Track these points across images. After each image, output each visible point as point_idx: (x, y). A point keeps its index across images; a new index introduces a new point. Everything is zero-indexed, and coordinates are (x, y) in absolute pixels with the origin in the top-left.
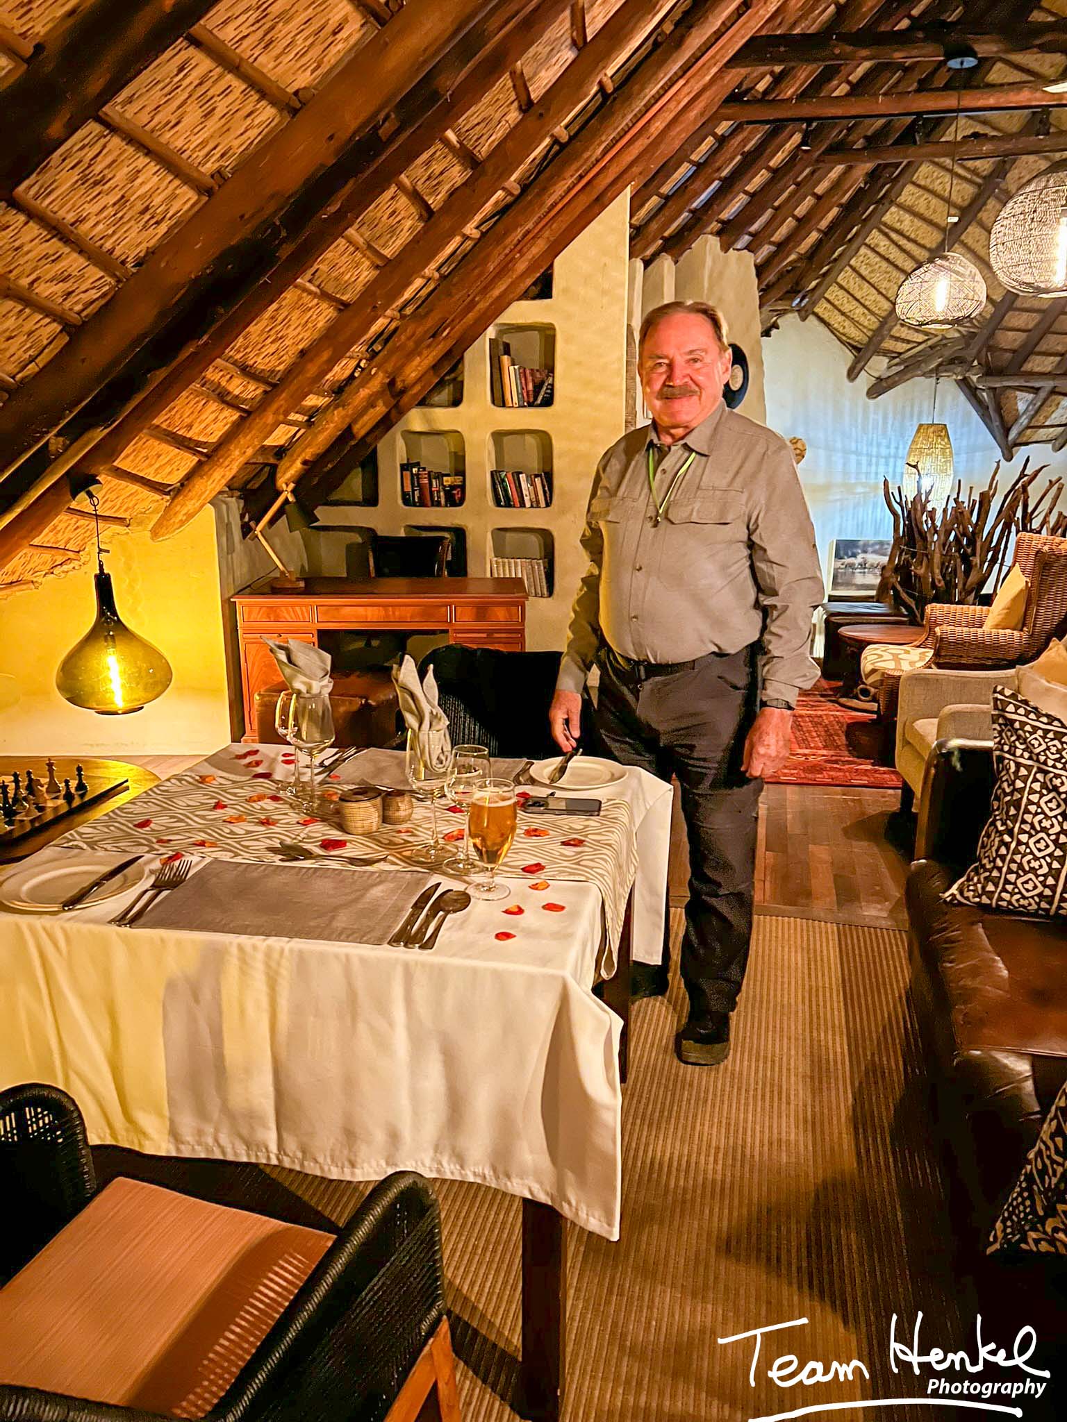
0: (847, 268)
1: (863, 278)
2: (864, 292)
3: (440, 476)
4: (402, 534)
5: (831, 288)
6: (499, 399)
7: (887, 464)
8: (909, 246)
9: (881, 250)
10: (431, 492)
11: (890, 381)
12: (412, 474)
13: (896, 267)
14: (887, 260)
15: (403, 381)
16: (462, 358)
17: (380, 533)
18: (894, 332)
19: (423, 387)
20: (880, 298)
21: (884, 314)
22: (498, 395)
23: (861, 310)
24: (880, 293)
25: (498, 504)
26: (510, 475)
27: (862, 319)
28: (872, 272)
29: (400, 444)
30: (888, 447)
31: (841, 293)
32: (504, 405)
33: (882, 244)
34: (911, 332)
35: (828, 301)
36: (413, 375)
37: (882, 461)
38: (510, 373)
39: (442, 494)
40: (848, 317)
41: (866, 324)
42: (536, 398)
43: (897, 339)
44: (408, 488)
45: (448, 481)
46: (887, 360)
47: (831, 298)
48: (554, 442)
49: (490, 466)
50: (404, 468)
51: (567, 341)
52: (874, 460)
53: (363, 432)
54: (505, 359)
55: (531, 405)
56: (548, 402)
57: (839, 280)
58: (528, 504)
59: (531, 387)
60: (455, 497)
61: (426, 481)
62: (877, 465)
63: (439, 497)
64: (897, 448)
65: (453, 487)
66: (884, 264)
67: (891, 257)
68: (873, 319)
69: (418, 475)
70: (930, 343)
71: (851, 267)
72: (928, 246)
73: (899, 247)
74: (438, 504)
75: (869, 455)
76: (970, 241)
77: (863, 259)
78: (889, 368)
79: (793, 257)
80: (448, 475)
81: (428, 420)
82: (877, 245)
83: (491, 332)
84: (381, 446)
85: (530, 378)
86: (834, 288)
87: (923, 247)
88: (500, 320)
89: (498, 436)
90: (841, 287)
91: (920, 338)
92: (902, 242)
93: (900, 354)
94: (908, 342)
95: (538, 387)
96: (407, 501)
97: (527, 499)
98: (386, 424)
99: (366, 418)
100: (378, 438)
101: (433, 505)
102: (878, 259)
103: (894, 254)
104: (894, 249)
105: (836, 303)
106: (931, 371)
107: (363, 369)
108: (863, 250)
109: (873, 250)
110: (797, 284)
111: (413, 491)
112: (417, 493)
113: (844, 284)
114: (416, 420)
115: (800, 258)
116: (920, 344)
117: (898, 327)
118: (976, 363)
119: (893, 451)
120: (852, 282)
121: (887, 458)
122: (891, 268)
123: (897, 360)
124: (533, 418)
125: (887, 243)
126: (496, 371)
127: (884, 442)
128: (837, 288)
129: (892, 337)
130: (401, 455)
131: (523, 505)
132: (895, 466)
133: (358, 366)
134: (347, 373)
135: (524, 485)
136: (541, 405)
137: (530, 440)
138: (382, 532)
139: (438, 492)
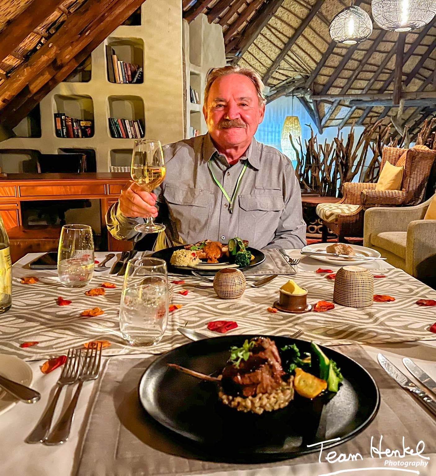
0: (253, 44)
1: (260, 49)
2: (260, 56)
3: (78, 121)
4: (56, 153)
5: (245, 53)
6: (112, 78)
7: (272, 135)
8: (280, 35)
9: (268, 36)
10: (73, 130)
11: (272, 97)
12: (62, 120)
13: (274, 45)
14: (270, 41)
15: (61, 60)
16: (90, 55)
17: (42, 153)
18: (273, 75)
19: (69, 69)
20: (267, 58)
21: (268, 66)
22: (112, 77)
23: (259, 64)
24: (267, 56)
25: (113, 136)
26: (119, 121)
27: (259, 69)
28: (264, 46)
29: (54, 103)
30: (272, 127)
31: (250, 56)
32: (115, 82)
33: (268, 34)
34: (280, 75)
35: (244, 59)
36: (67, 57)
37: (270, 134)
38: (118, 65)
39: (80, 131)
40: (252, 67)
41: (261, 70)
42: (133, 79)
43: (274, 78)
44: (59, 127)
45: (83, 123)
46: (269, 88)
47: (245, 58)
48: (145, 103)
49: (108, 116)
50: (56, 116)
51: (151, 48)
52: (266, 133)
53: (35, 90)
54: (115, 57)
55: (130, 82)
56: (140, 80)
57: (249, 49)
58: (130, 136)
59: (130, 73)
60: (89, 132)
61: (70, 123)
62: (268, 135)
63: (78, 132)
64: (276, 128)
65: (86, 127)
66: (269, 43)
67: (272, 40)
68: (264, 68)
69: (65, 120)
70: (288, 80)
71: (254, 43)
72: (288, 36)
73: (275, 35)
74: (78, 136)
75: (264, 131)
76: (306, 35)
77: (259, 40)
78: (270, 91)
79: (235, 33)
80: (82, 121)
81: (71, 89)
82: (266, 34)
83: (106, 42)
84: (42, 103)
85: (129, 69)
86: (246, 53)
87: (286, 36)
88: (112, 35)
89: (112, 99)
90: (250, 53)
91: (284, 78)
92: (277, 33)
93: (275, 85)
94: (279, 80)
95: (134, 74)
96: (58, 134)
97: (130, 134)
98: (46, 89)
99: (38, 81)
100: (41, 98)
101: (74, 137)
102: (266, 41)
103: (273, 39)
104: (273, 37)
105: (247, 60)
106: (290, 93)
107: (42, 44)
108: (260, 36)
109: (264, 36)
110: (237, 46)
111: (62, 129)
112: (65, 130)
113: (251, 52)
114: (63, 89)
115: (238, 34)
116: (283, 81)
117: (275, 72)
118: (309, 90)
119: (274, 129)
120: (254, 51)
121: (272, 132)
122: (272, 45)
123: (274, 88)
124: (132, 90)
125: (270, 33)
126: (110, 64)
127: (270, 125)
128: (248, 53)
129: (272, 77)
130: (54, 109)
131: (127, 137)
132: (275, 136)
133: (39, 42)
134: (33, 46)
135: (128, 126)
136: (136, 83)
137: (127, 103)
138: (45, 151)
139: (77, 130)
